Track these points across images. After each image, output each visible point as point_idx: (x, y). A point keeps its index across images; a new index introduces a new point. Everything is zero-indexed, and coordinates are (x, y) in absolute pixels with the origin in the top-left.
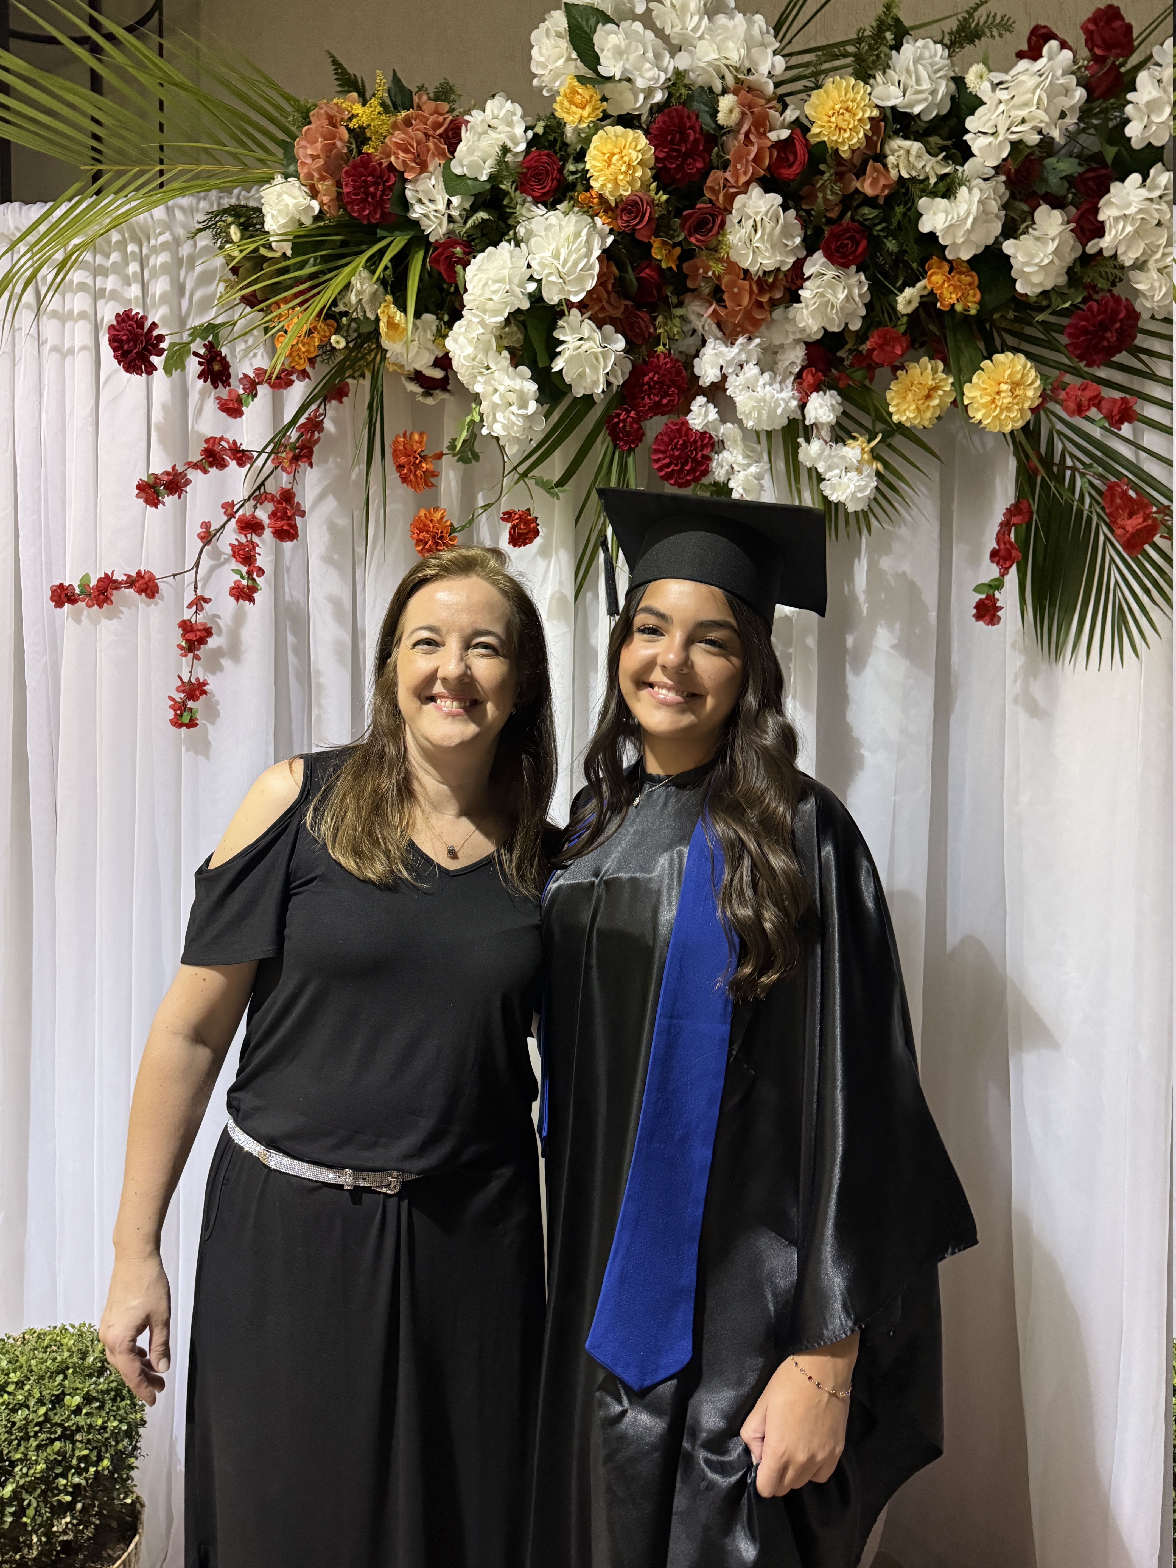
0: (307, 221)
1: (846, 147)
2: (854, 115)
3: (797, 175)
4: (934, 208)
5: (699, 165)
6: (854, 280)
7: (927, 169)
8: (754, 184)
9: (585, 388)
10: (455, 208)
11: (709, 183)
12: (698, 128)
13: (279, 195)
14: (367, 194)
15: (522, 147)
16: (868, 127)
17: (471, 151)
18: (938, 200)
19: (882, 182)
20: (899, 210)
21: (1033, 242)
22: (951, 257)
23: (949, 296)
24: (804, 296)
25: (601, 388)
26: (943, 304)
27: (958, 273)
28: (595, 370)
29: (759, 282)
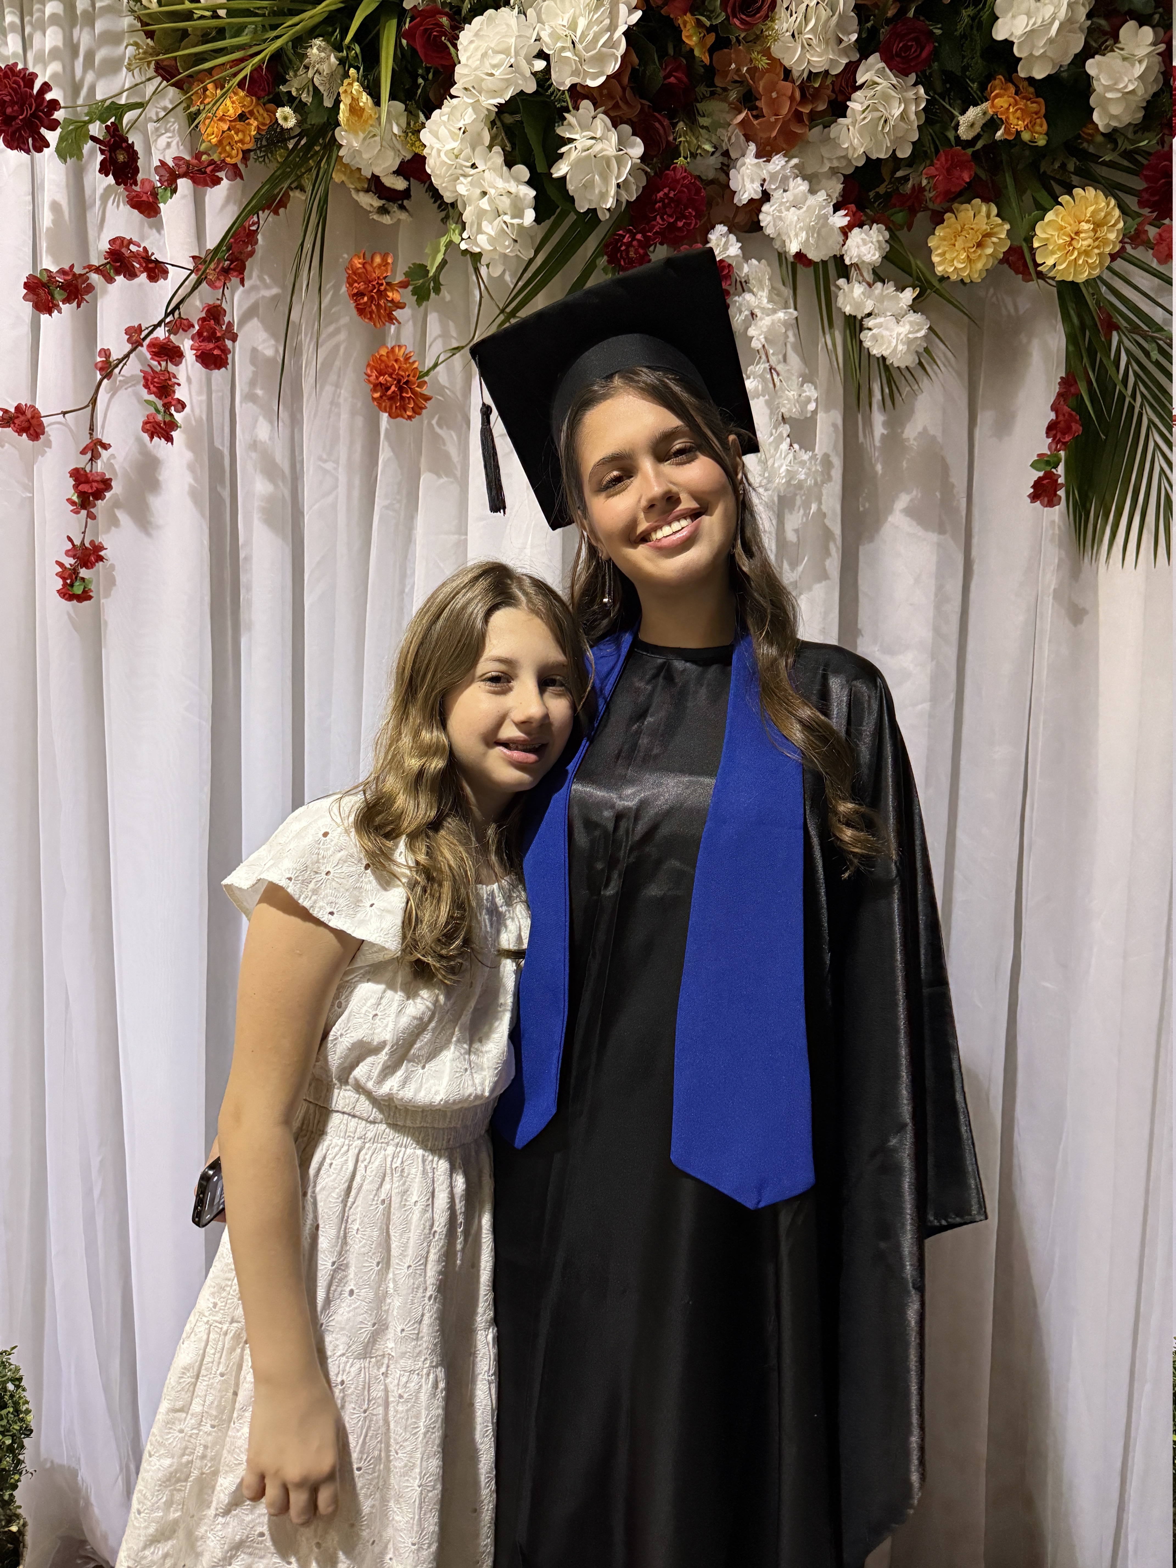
6: (911, 94)
9: (590, 201)
20: (966, 13)
21: (1119, 61)
22: (1022, 74)
23: (1014, 121)
24: (853, 109)
25: (610, 203)
26: (1007, 131)
27: (1023, 98)
28: (605, 179)
29: (802, 88)
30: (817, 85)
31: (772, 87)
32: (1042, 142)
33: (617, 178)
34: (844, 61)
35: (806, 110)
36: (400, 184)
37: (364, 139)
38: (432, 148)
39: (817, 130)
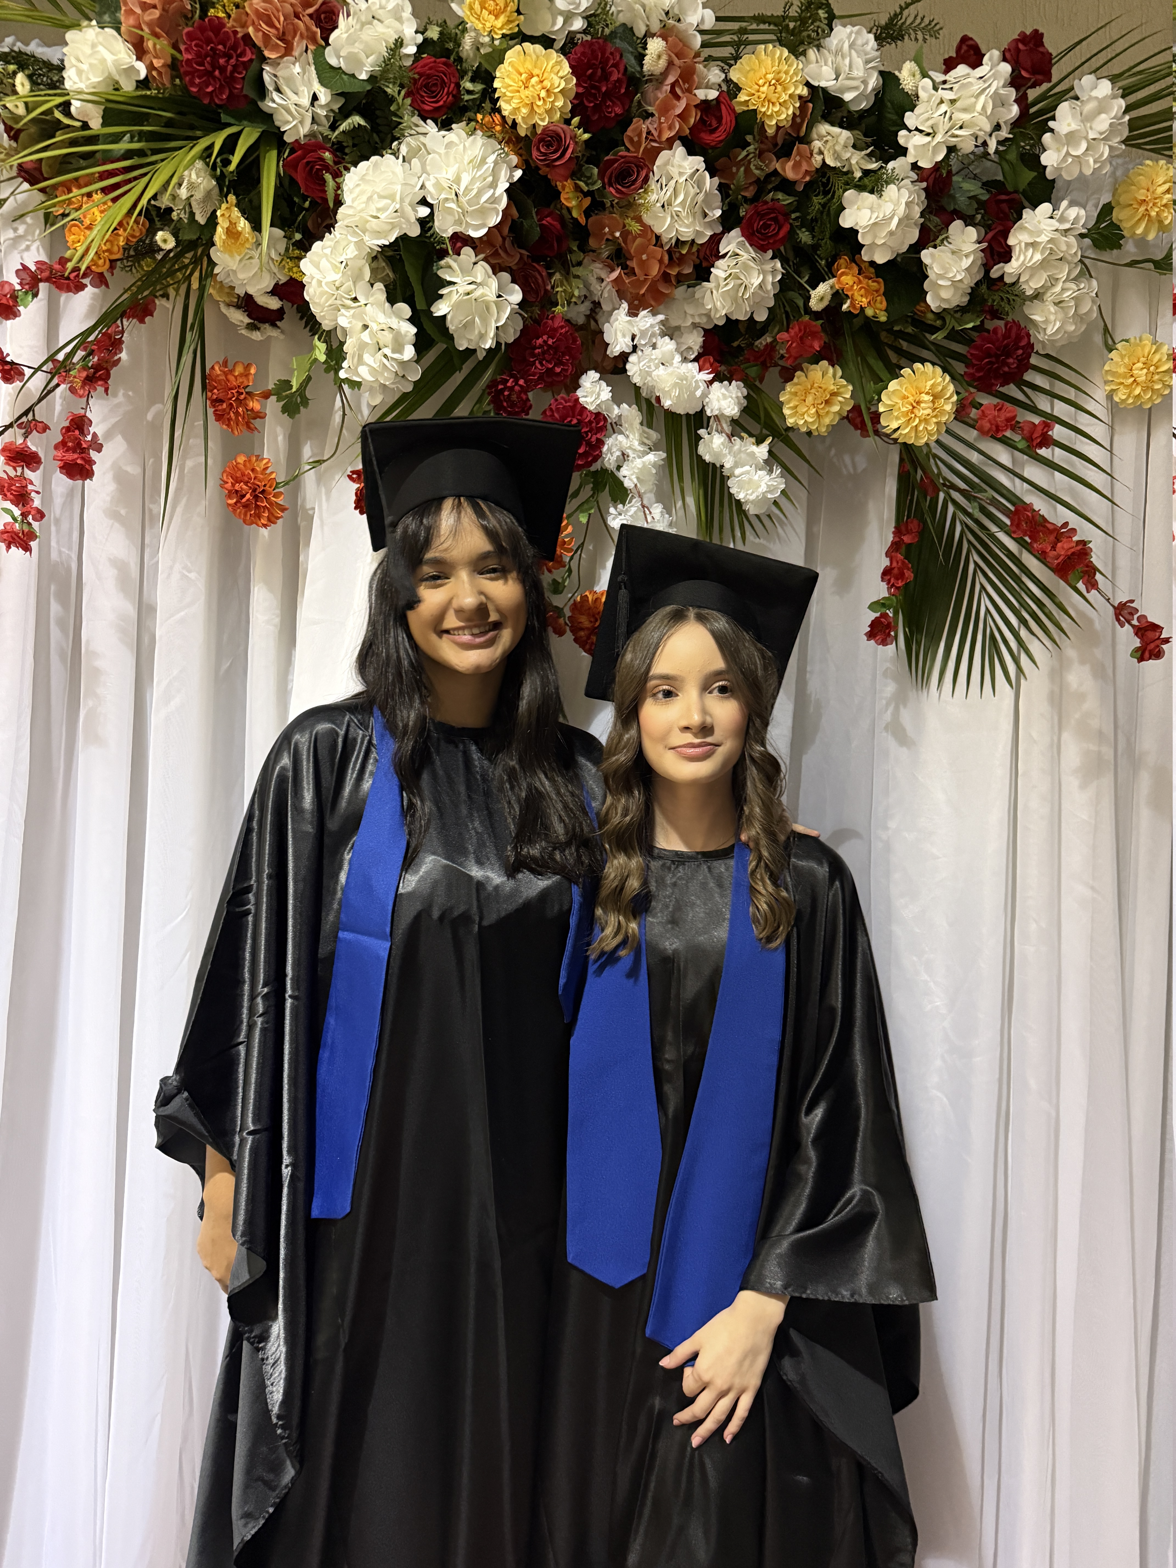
0: (128, 86)
1: (774, 122)
2: (785, 89)
3: (721, 141)
4: (859, 203)
5: (618, 110)
6: (768, 267)
7: (853, 162)
8: (678, 143)
9: (469, 340)
10: (321, 107)
11: (629, 132)
12: (622, 69)
13: (93, 46)
14: (215, 65)
15: (411, 50)
16: (798, 105)
17: (351, 40)
18: (866, 194)
19: (805, 167)
20: (817, 201)
21: (950, 255)
22: (866, 258)
23: (859, 298)
24: (716, 276)
25: (488, 344)
26: (853, 305)
27: (866, 277)
28: (485, 322)
29: (670, 252)
30: (684, 252)
31: (643, 249)
32: (883, 319)
33: (497, 321)
34: (709, 233)
35: (673, 272)
36: (274, 304)
37: (241, 261)
38: (313, 278)
39: (682, 289)
